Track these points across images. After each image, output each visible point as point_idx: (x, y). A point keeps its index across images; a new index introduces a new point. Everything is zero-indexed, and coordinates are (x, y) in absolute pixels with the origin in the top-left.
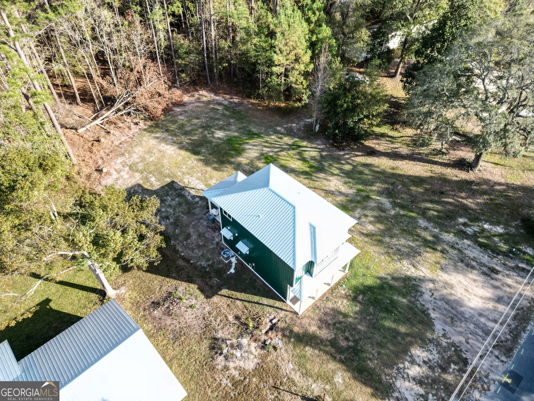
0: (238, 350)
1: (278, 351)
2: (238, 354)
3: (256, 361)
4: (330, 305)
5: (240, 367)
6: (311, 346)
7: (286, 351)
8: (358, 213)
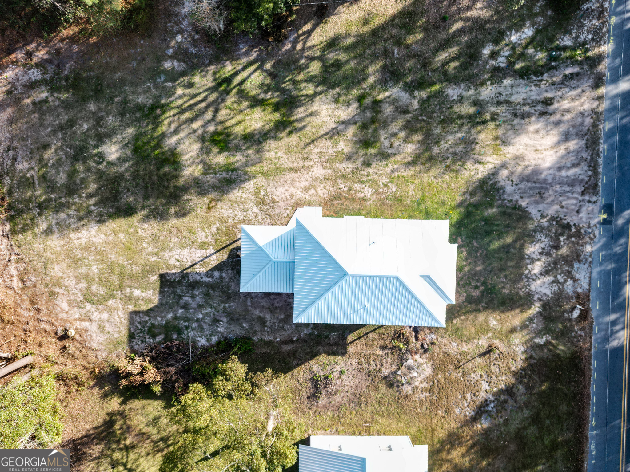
0: (412, 371)
1: (437, 343)
2: (415, 374)
5: (423, 379)
6: (455, 317)
8: (385, 139)
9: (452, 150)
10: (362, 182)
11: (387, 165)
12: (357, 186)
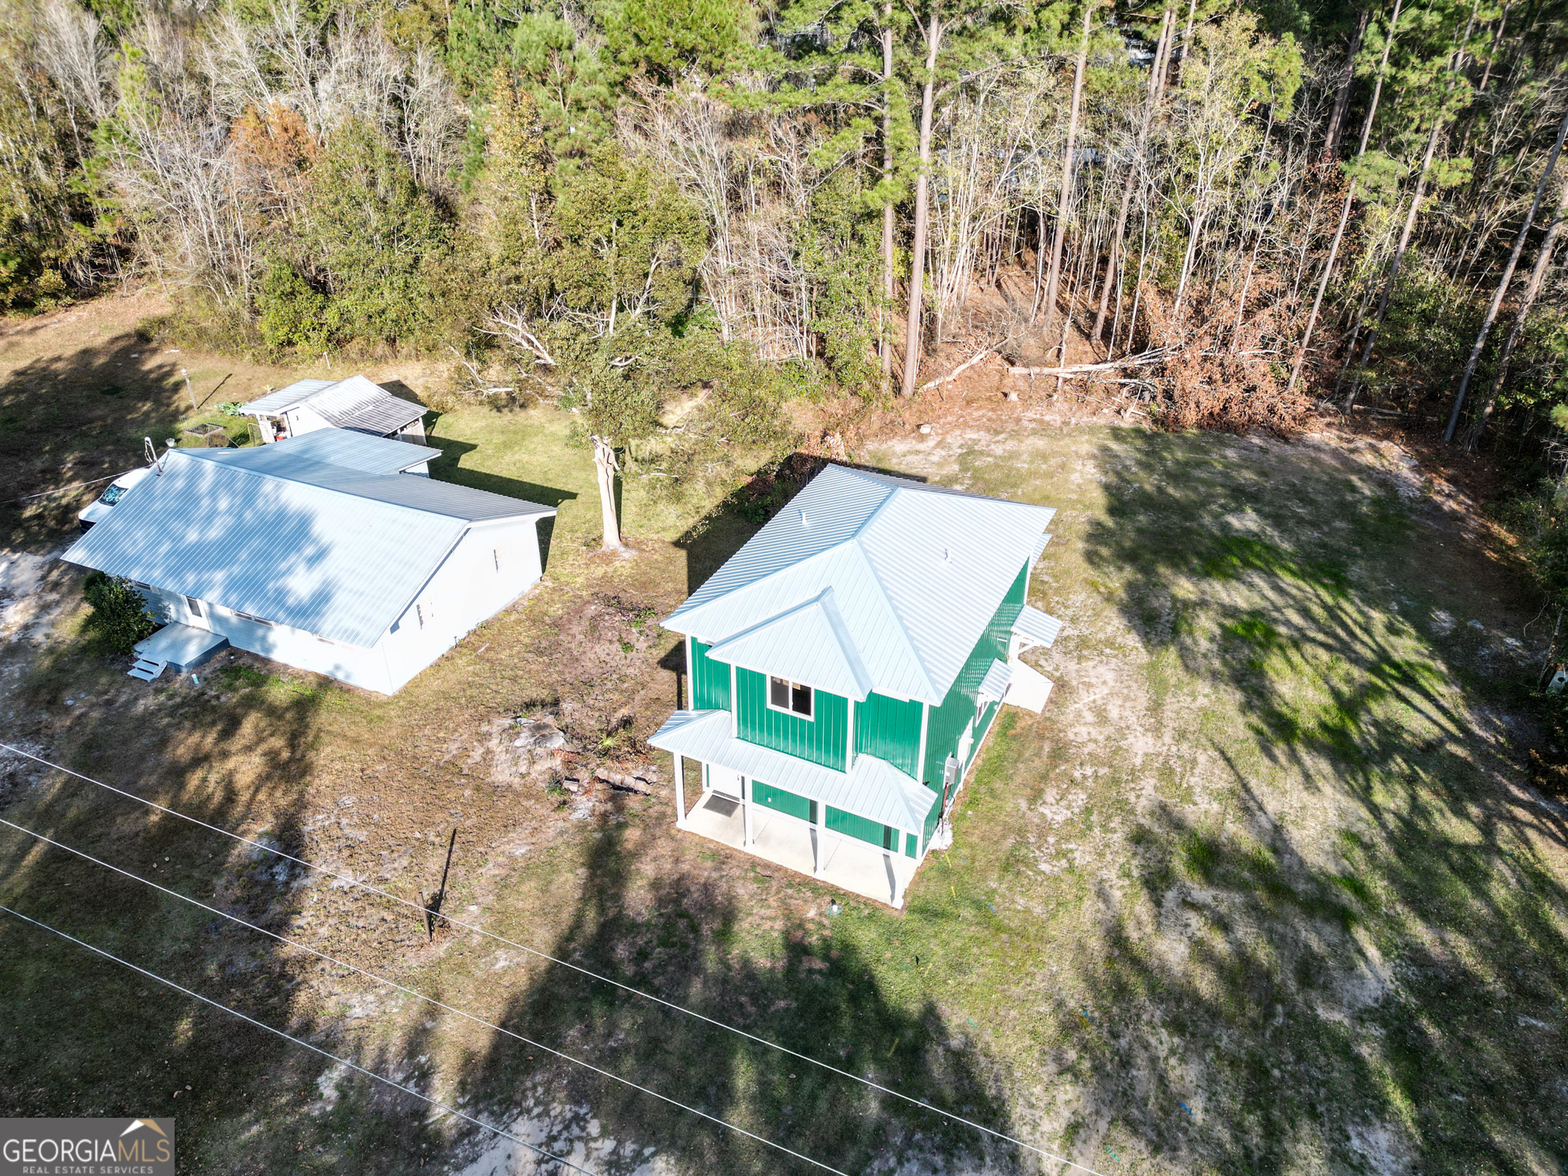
0: (532, 740)
1: (556, 815)
2: (521, 743)
3: (516, 781)
4: (744, 891)
5: (492, 759)
6: (592, 877)
7: (561, 833)
8: (1215, 898)
9: (1141, 1059)
10: (1087, 811)
11: (1128, 875)
12: (1079, 798)
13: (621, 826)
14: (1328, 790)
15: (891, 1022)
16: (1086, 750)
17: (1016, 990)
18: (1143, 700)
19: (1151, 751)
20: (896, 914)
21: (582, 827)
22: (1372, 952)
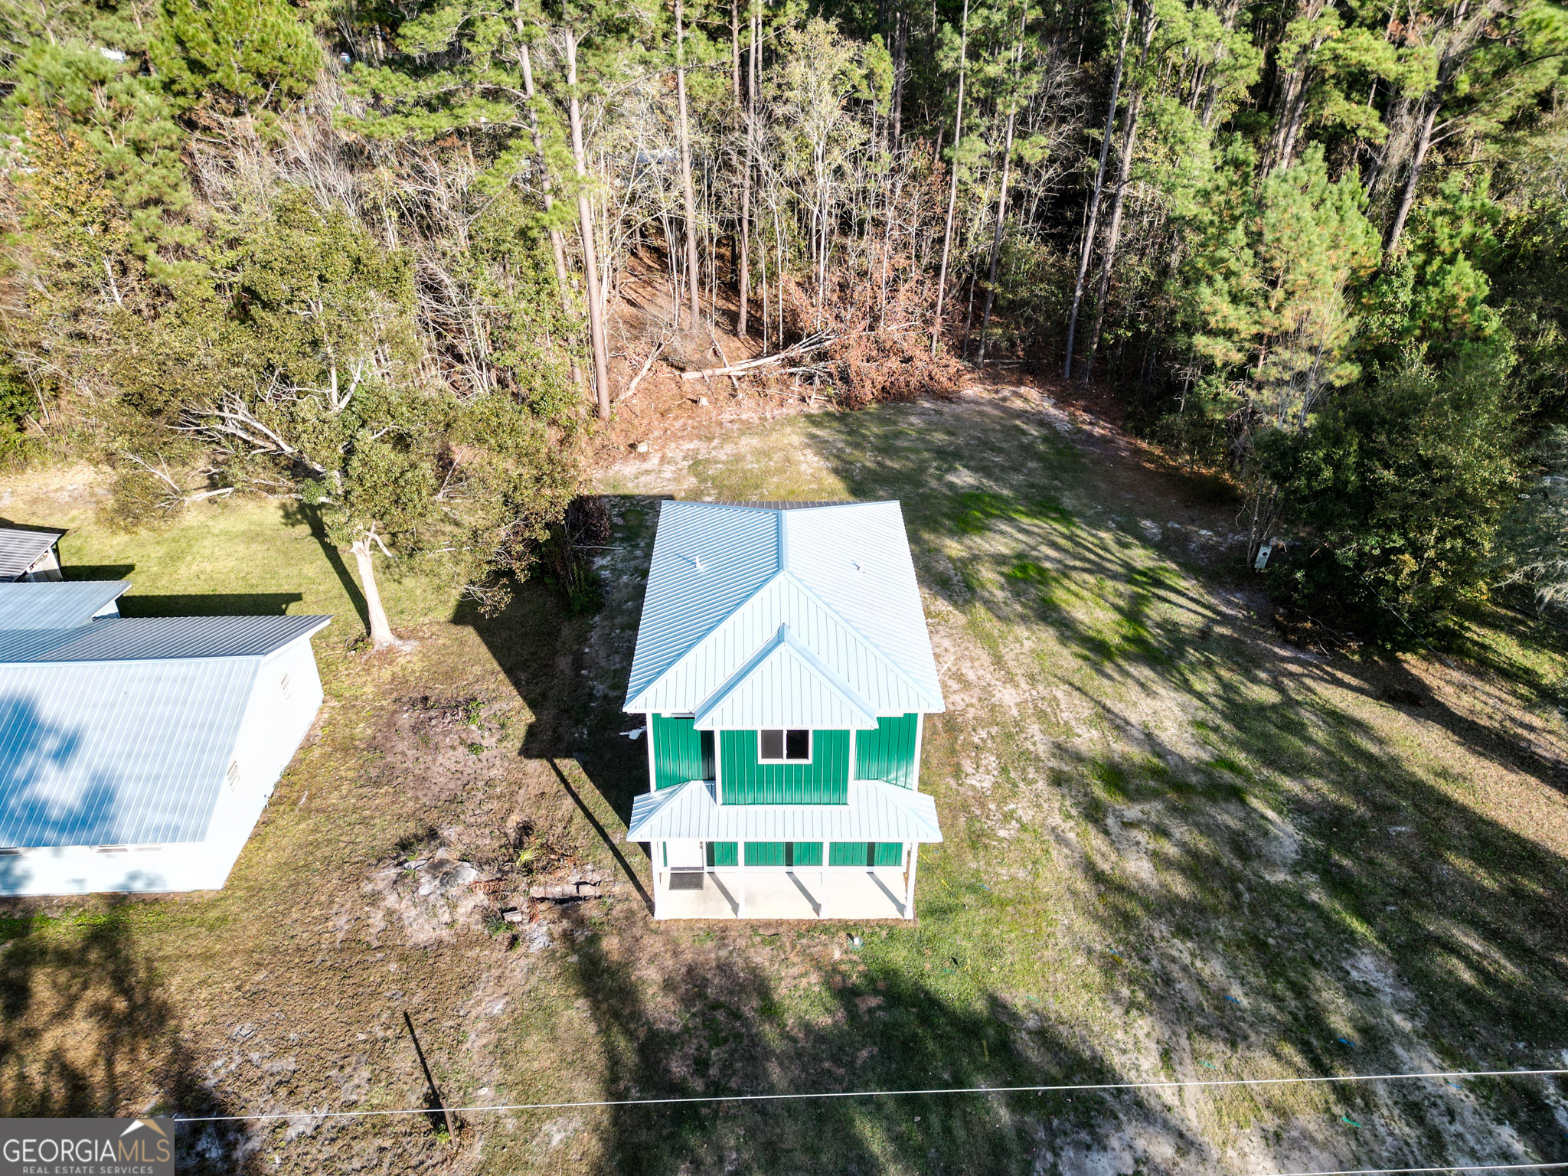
0: (437, 882)
1: (513, 955)
2: (426, 890)
3: (445, 934)
4: (761, 957)
5: (400, 919)
6: (595, 1006)
7: (531, 971)
8: (1143, 812)
9: (1176, 972)
10: (1004, 770)
11: (1069, 817)
12: (991, 761)
13: (594, 939)
14: (1162, 691)
15: (968, 1028)
16: (970, 716)
17: (1049, 954)
18: (985, 658)
19: (1019, 700)
20: (911, 924)
21: (551, 956)
22: (1271, 814)
